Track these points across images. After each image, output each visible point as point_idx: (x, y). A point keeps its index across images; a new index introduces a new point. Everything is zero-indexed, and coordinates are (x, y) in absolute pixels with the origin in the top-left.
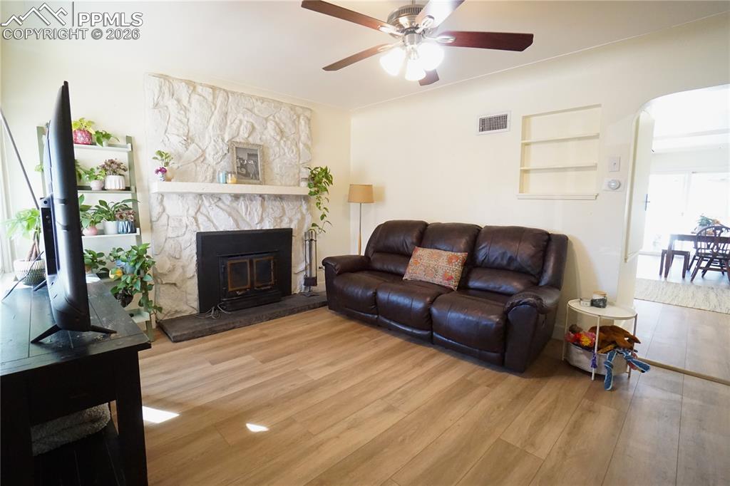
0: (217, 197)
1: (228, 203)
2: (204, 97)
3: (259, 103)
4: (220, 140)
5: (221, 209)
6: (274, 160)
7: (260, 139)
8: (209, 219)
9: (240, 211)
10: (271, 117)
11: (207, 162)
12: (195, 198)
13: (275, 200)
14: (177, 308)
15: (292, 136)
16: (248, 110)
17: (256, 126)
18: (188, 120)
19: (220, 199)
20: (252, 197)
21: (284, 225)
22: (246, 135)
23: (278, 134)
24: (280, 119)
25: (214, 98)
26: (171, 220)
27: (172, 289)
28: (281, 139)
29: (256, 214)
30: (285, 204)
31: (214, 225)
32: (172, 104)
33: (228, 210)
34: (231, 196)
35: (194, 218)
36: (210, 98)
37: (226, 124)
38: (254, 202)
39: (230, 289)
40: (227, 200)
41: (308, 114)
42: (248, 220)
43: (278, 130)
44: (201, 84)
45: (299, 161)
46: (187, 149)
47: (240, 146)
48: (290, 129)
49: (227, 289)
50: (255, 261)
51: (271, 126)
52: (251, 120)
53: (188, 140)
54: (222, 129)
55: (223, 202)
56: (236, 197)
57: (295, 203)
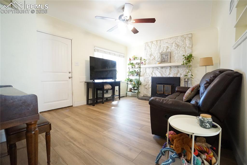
0: (157, 68)
1: (160, 69)
2: (154, 44)
3: (170, 39)
4: (158, 53)
5: (158, 71)
6: (175, 55)
7: (170, 50)
8: (155, 74)
9: (163, 71)
10: (174, 42)
11: (156, 59)
12: (152, 69)
13: (175, 68)
14: (147, 94)
15: (183, 46)
16: (166, 43)
17: (169, 46)
18: (151, 50)
19: (158, 68)
20: (167, 68)
21: (178, 76)
22: (166, 50)
23: (176, 47)
24: (177, 42)
25: (157, 43)
26: (147, 74)
27: (146, 89)
28: (178, 48)
29: (168, 72)
30: (179, 69)
31: (156, 75)
32: (148, 48)
33: (160, 71)
34: (160, 67)
35: (151, 73)
36: (156, 43)
37: (160, 49)
39: (157, 93)
42: (165, 74)
43: (176, 45)
44: (154, 41)
45: (186, 53)
46: (151, 57)
47: (163, 53)
48: (181, 44)
49: (157, 92)
50: (165, 86)
51: (174, 45)
52: (167, 45)
53: (151, 55)
54: (159, 50)
55: (159, 69)
56: (162, 67)
57: (183, 68)
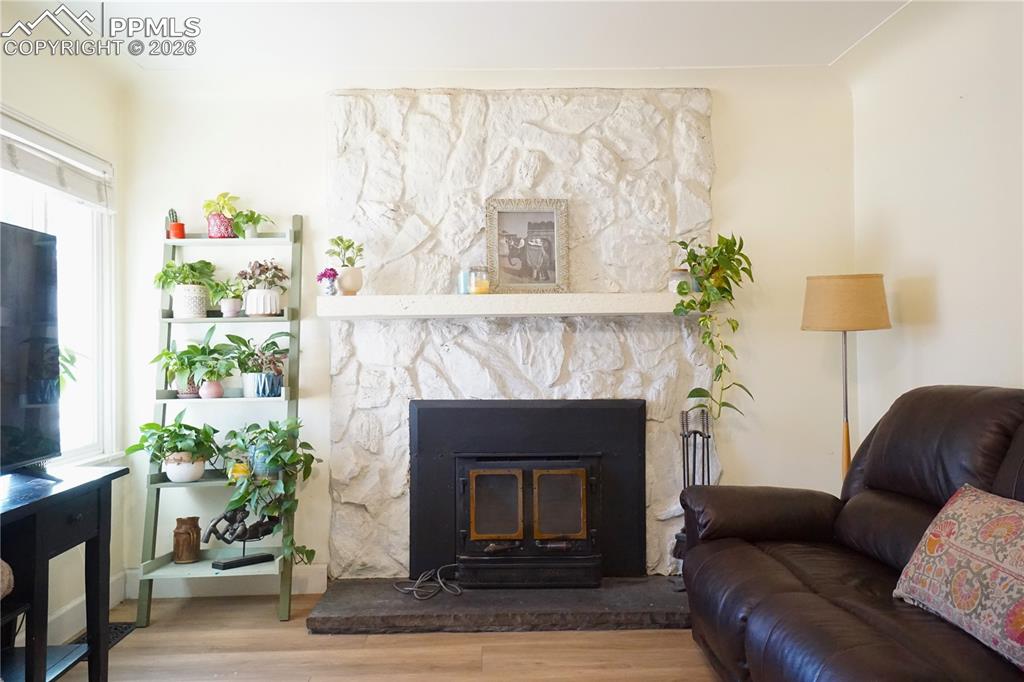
0: (459, 325)
1: (484, 337)
2: (433, 116)
3: (559, 103)
4: (469, 201)
5: (468, 350)
6: (600, 231)
7: (565, 185)
8: (440, 373)
9: (512, 354)
10: (593, 131)
11: (441, 250)
12: (411, 329)
13: (602, 329)
14: (365, 559)
15: (652, 167)
16: (532, 123)
17: (552, 157)
18: (403, 168)
19: (466, 329)
20: (542, 324)
21: (627, 391)
22: (528, 183)
23: (608, 168)
24: (615, 131)
25: (454, 113)
26: (363, 374)
27: (358, 518)
28: (619, 178)
29: (548, 362)
30: (631, 339)
31: (451, 387)
32: (370, 140)
33: (484, 353)
34: (489, 322)
35: (407, 369)
36: (446, 116)
37: (483, 165)
38: (547, 334)
39: (474, 536)
40: (482, 330)
41: (698, 103)
42: (530, 376)
43: (607, 156)
44: (429, 91)
45: (672, 228)
46: (400, 227)
47: (509, 208)
48: (644, 150)
49: (466, 536)
50: (536, 474)
51: (590, 149)
52: (540, 146)
53: (400, 210)
54: (473, 176)
55: (474, 337)
56: (503, 323)
57: (660, 335)
